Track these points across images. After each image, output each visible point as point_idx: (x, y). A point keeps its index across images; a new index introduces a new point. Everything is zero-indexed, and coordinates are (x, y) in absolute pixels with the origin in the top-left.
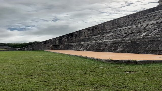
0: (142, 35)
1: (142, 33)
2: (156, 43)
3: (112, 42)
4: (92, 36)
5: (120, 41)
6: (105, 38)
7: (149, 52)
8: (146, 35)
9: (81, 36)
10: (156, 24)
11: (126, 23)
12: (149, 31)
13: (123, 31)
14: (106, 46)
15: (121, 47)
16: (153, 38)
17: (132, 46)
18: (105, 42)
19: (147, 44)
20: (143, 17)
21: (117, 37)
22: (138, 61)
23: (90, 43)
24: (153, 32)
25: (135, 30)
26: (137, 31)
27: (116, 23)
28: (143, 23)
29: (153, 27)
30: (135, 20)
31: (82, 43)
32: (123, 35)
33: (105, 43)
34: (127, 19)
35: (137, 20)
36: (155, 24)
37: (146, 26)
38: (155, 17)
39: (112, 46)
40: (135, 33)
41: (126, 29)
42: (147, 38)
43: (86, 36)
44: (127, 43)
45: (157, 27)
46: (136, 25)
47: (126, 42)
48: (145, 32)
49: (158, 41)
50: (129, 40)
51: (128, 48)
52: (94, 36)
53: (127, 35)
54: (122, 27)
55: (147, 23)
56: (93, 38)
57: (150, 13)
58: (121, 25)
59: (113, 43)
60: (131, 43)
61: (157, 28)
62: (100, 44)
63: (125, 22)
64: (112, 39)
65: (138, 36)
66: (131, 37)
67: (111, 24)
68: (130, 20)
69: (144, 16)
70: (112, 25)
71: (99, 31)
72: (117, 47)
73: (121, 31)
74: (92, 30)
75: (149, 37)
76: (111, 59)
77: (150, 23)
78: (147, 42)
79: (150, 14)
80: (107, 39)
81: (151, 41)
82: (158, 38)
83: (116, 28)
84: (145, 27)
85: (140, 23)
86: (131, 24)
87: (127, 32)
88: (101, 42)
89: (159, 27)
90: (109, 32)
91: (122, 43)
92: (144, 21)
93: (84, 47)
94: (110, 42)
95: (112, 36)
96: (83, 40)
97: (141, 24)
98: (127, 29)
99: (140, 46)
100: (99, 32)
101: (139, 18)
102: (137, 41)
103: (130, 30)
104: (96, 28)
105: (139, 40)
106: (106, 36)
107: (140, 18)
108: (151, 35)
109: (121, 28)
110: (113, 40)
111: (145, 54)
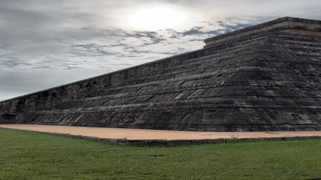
0: (177, 98)
1: (177, 94)
2: (197, 112)
3: (125, 109)
4: (85, 97)
5: (139, 108)
6: (112, 101)
7: (186, 127)
8: (182, 98)
9: (64, 97)
10: (199, 80)
11: (148, 75)
12: (187, 91)
13: (144, 89)
14: (112, 117)
15: (140, 118)
16: (193, 104)
17: (160, 117)
18: (111, 109)
19: (184, 113)
20: (179, 66)
21: (133, 100)
22: (169, 141)
23: (82, 111)
24: (194, 94)
25: (164, 89)
26: (169, 91)
27: (133, 74)
28: (178, 76)
29: (194, 85)
30: (165, 71)
31: (66, 111)
32: (144, 96)
33: (112, 112)
34: (152, 68)
35: (167, 71)
36: (197, 79)
37: (183, 83)
38: (199, 67)
39: (125, 116)
40: (165, 93)
41: (148, 86)
42: (184, 104)
43: (73, 98)
44: (150, 112)
45: (200, 86)
46: (167, 81)
47: (149, 110)
48: (181, 92)
49: (201, 108)
50: (155, 105)
51: (152, 120)
52: (90, 96)
53: (151, 98)
54: (142, 83)
55: (185, 76)
56: (88, 101)
57: (191, 60)
58: (141, 78)
59: (127, 111)
60: (158, 111)
61: (200, 88)
62: (101, 112)
63: (148, 73)
64: (124, 104)
65: (169, 100)
66: (158, 101)
67: (123, 76)
68: (156, 70)
69: (181, 64)
70: (126, 77)
71: (100, 88)
72: (133, 118)
73: (140, 89)
74: (87, 86)
75: (186, 101)
76: (126, 139)
77: (189, 77)
78: (183, 109)
79: (191, 62)
80: (114, 104)
81: (190, 109)
82: (201, 103)
83: (131, 83)
84: (181, 84)
85: (174, 76)
86: (158, 79)
87: (151, 92)
88: (103, 108)
89: (203, 85)
90: (119, 91)
91: (142, 112)
92: (181, 73)
93: (68, 118)
94: (121, 110)
95: (125, 97)
96: (68, 105)
97: (176, 79)
98: (150, 87)
99: (173, 116)
100: (99, 90)
101: (172, 68)
102: (168, 108)
103: (156, 88)
104: (95, 83)
105: (171, 107)
106: (113, 99)
107: (174, 67)
108: (190, 99)
109: (141, 85)
110: (127, 106)
111: (179, 130)
